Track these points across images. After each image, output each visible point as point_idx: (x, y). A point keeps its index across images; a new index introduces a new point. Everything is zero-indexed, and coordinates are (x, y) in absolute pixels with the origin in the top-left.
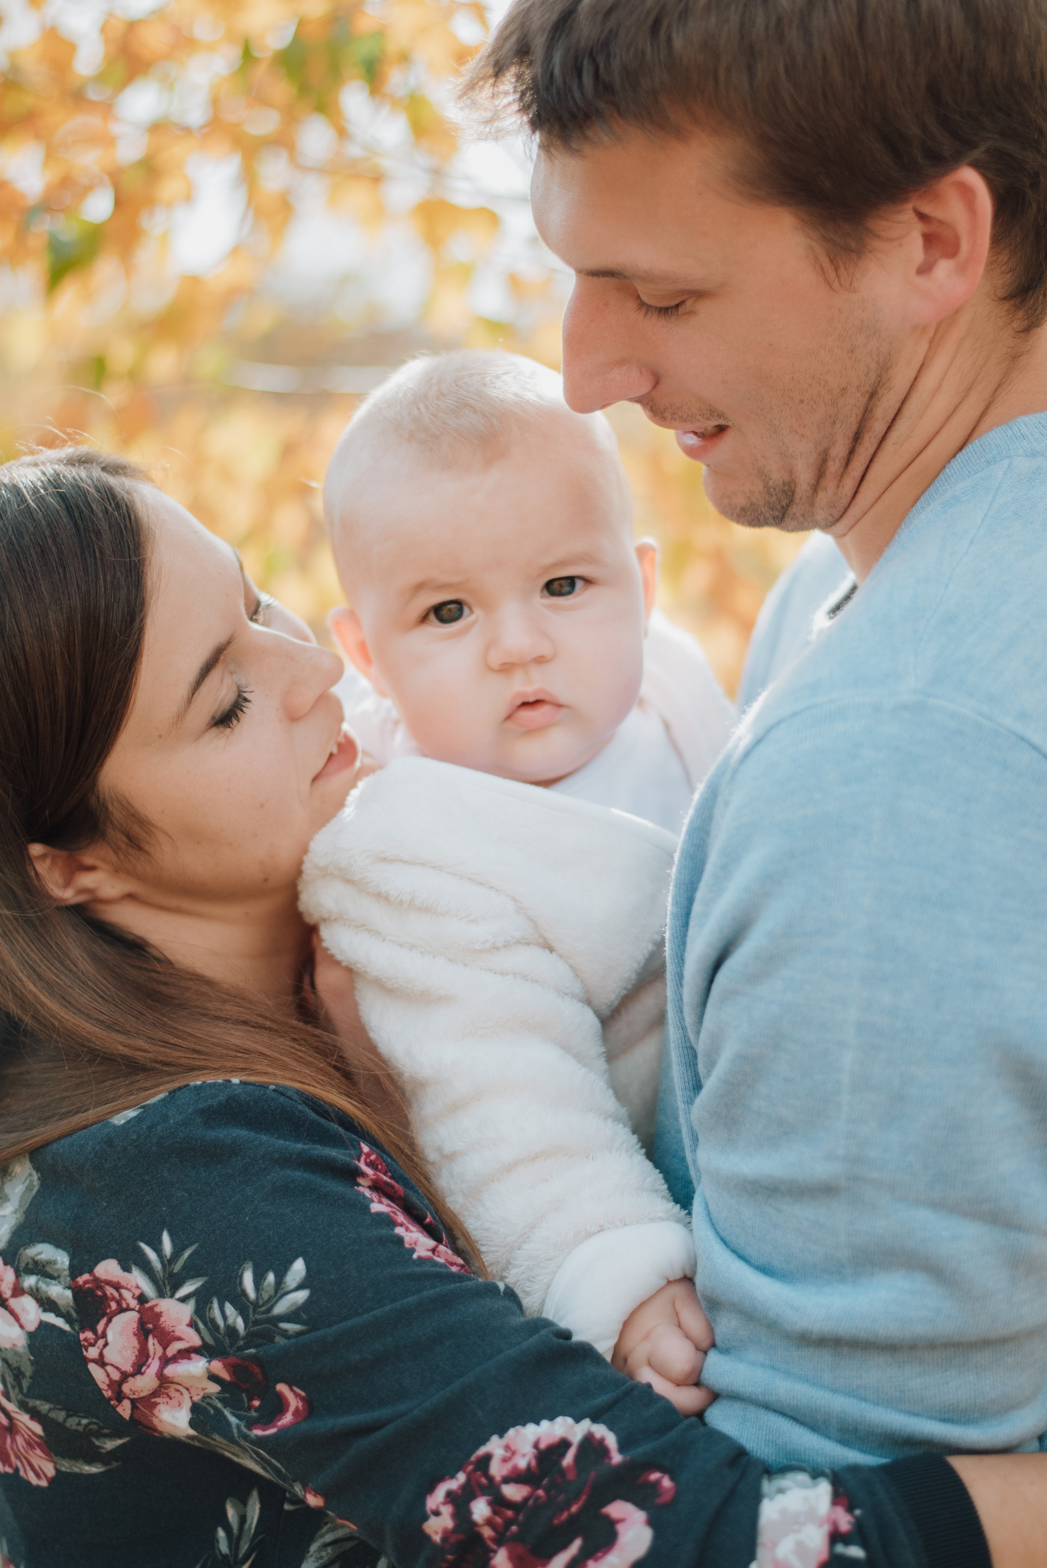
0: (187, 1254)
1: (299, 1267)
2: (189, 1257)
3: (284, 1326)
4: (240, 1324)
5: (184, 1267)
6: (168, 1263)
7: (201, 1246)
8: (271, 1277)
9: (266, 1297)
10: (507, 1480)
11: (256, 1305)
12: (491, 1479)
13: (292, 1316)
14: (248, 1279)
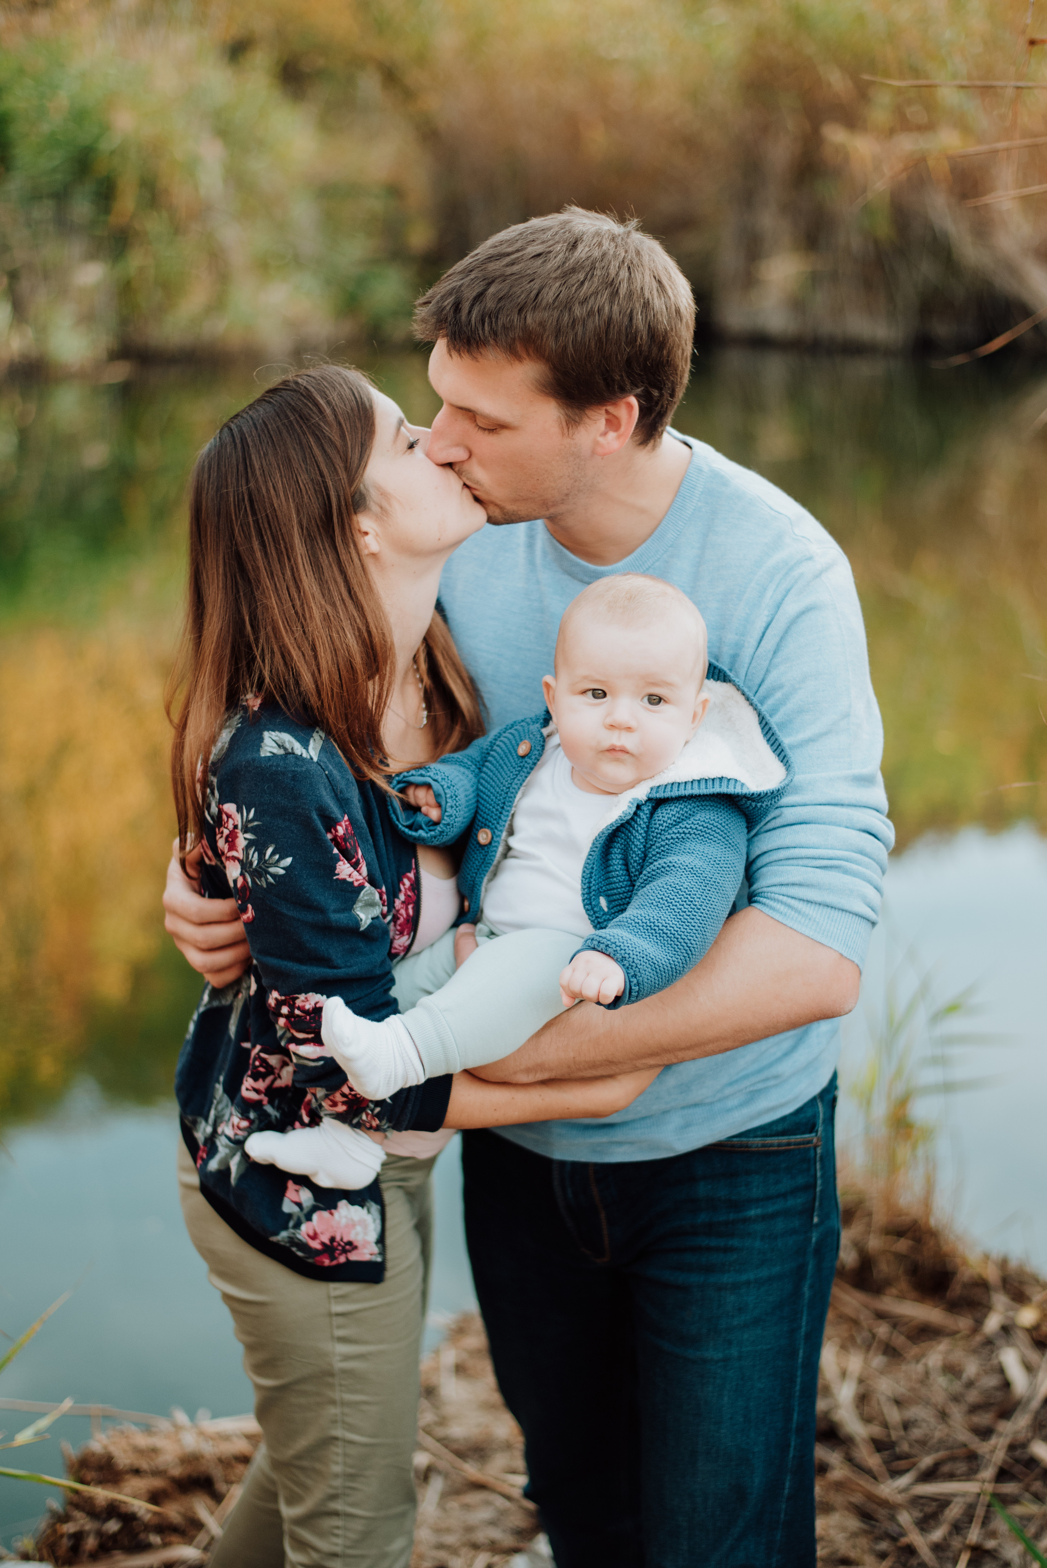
0: (256, 823)
1: (288, 861)
2: (256, 825)
3: (268, 876)
4: (255, 863)
5: (252, 827)
6: (248, 821)
7: (262, 825)
8: (277, 857)
9: (271, 862)
10: (299, 1008)
11: (266, 861)
12: (294, 1003)
13: (274, 876)
14: (270, 851)
